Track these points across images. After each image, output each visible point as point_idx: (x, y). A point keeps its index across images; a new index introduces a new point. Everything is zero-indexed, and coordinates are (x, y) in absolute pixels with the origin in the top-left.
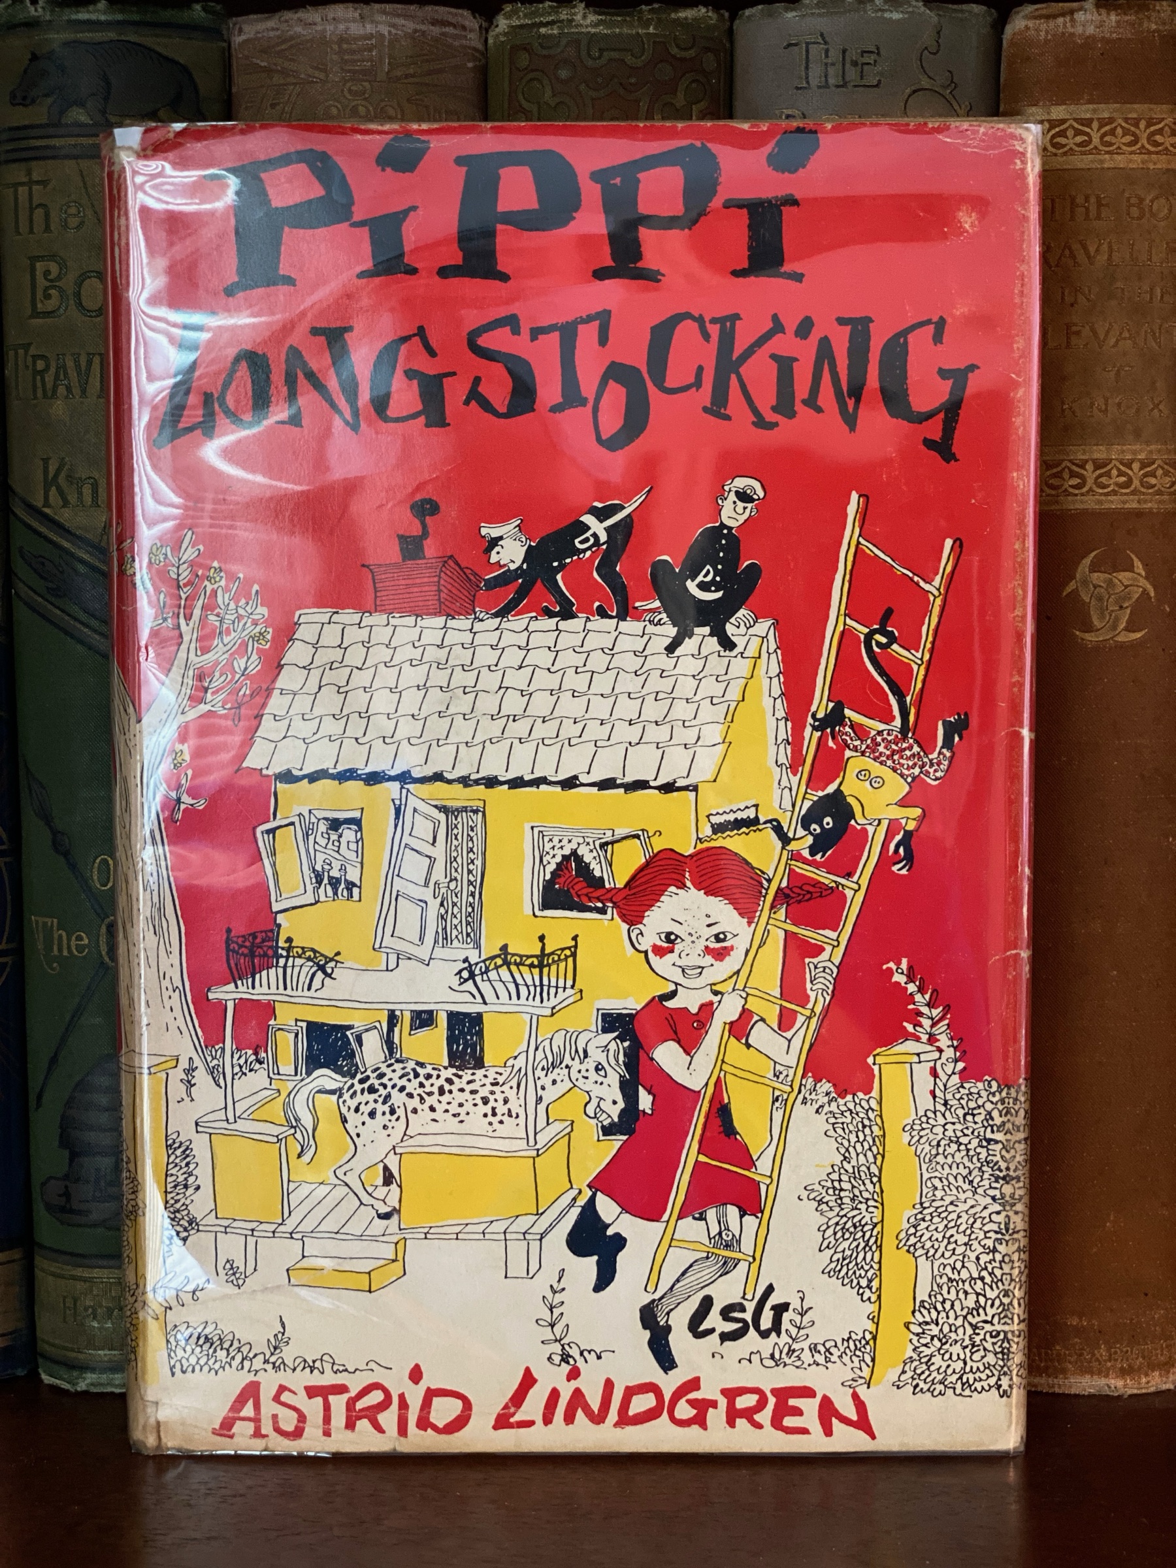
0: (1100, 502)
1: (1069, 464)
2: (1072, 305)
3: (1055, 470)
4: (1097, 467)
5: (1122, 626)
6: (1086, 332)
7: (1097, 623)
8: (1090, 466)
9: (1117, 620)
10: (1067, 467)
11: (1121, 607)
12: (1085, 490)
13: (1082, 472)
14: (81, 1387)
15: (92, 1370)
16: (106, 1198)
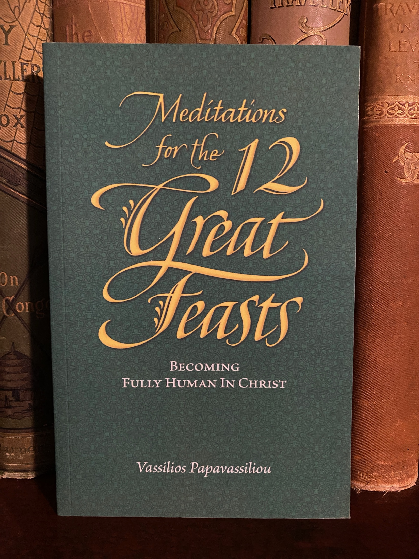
0: (410, 121)
1: (398, 104)
2: (402, 32)
3: (392, 107)
4: (409, 106)
5: (416, 176)
6: (407, 44)
7: (406, 173)
8: (406, 105)
9: (414, 173)
10: (397, 105)
11: (416, 168)
12: (404, 115)
13: (403, 107)
14: (4, 477)
15: (7, 471)
16: (10, 407)
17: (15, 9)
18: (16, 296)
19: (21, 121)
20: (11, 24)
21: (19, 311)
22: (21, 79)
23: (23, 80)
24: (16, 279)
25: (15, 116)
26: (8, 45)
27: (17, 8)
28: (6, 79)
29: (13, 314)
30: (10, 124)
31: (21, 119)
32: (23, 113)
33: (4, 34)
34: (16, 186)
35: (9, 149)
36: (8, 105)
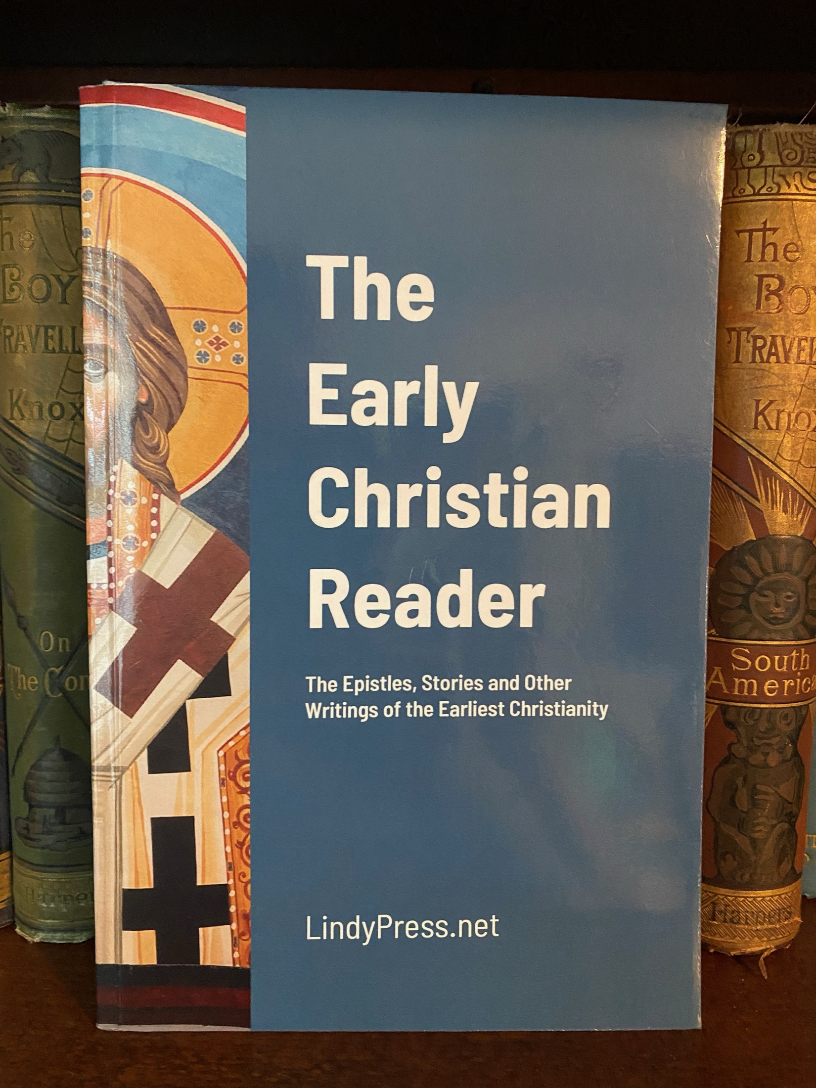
14: (37, 940)
15: (42, 931)
16: (50, 832)
18: (65, 667)
20: (72, 274)
21: (69, 690)
24: (67, 640)
26: (67, 303)
28: (61, 351)
29: (60, 694)
30: (65, 416)
33: (60, 289)
36: (64, 390)
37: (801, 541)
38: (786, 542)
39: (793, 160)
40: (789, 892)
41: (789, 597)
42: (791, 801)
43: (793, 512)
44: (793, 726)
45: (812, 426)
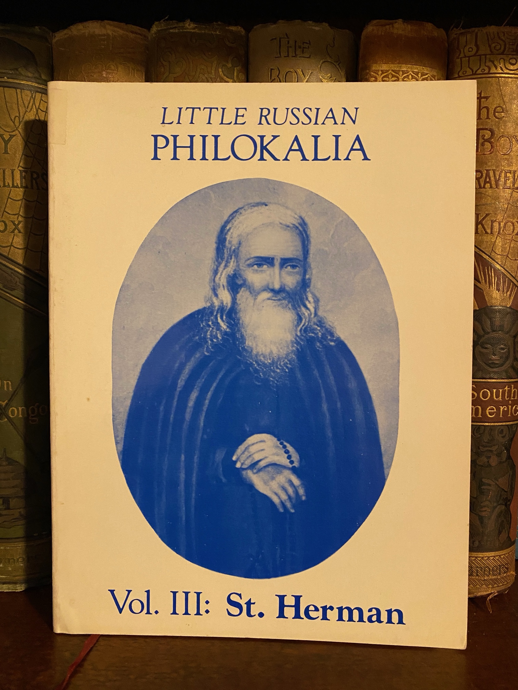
17: (15, 119)
18: (9, 401)
19: (19, 227)
20: (11, 134)
21: (12, 417)
22: (20, 186)
23: (22, 187)
24: (10, 383)
25: (13, 222)
26: (8, 153)
27: (17, 118)
28: (4, 186)
29: (6, 420)
30: (8, 230)
31: (18, 224)
32: (20, 219)
33: (4, 143)
34: (11, 290)
35: (6, 254)
36: (6, 212)
37: (509, 310)
38: (499, 311)
39: (499, 50)
40: (506, 554)
41: (503, 349)
42: (506, 490)
43: (503, 291)
44: (507, 438)
45: (516, 232)
